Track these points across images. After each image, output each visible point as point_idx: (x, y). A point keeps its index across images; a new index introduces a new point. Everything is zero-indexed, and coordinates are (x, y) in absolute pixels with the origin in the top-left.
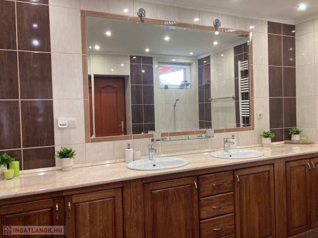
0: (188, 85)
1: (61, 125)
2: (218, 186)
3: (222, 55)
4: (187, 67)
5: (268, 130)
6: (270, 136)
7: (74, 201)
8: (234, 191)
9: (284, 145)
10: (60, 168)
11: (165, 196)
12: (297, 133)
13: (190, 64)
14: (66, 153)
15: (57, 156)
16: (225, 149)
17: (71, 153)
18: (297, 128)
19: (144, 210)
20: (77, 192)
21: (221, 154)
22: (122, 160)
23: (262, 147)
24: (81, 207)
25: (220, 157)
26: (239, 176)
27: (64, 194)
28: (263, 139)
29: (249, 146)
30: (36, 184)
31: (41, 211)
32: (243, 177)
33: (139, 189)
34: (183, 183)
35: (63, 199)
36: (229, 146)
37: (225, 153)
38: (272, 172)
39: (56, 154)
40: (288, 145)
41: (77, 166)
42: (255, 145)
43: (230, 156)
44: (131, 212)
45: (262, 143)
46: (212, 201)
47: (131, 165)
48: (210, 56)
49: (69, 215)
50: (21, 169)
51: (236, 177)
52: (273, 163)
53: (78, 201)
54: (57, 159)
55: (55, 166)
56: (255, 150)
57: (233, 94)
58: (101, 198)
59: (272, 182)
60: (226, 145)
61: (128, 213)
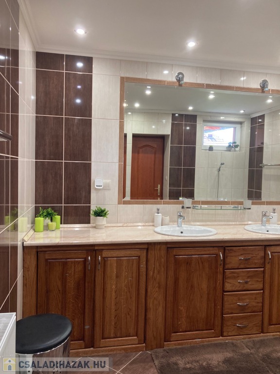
0: (237, 146)
1: (97, 186)
2: (246, 260)
3: (279, 114)
4: (238, 126)
7: (104, 256)
8: (264, 268)
10: (94, 225)
11: (188, 262)
13: (241, 123)
14: (100, 213)
15: (92, 214)
16: (263, 223)
17: (104, 213)
19: (167, 273)
20: (106, 248)
21: (256, 228)
22: (151, 224)
24: (109, 262)
26: (271, 253)
27: (96, 248)
30: (74, 237)
31: (76, 260)
32: (276, 254)
33: (163, 252)
34: (208, 252)
35: (94, 252)
36: (267, 221)
37: (261, 228)
39: (92, 212)
41: (109, 225)
44: (154, 273)
46: (238, 274)
47: (159, 229)
48: (264, 114)
49: (99, 267)
50: (61, 223)
51: (267, 253)
53: (107, 256)
54: (92, 217)
55: (89, 223)
58: (128, 256)
60: (264, 219)
61: (151, 273)
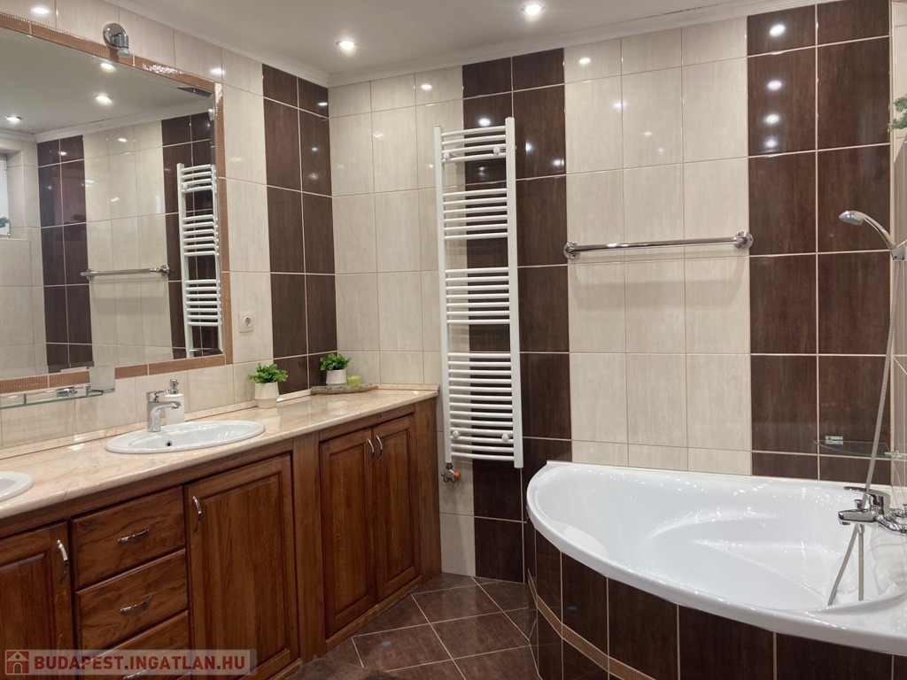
0: (2, 223)
2: (138, 539)
3: (122, 140)
5: (268, 362)
6: (275, 377)
8: (185, 546)
9: (309, 398)
12: (341, 365)
13: (6, 156)
16: (151, 424)
18: (339, 352)
21: (138, 442)
23: (254, 411)
25: (136, 450)
26: (201, 499)
28: (258, 386)
29: (221, 410)
32: (211, 499)
36: (163, 416)
37: (151, 438)
38: (287, 473)
40: (320, 399)
42: (237, 407)
43: (169, 444)
45: (256, 397)
46: (118, 589)
48: (81, 137)
51: (190, 504)
52: (289, 448)
56: (237, 418)
57: (161, 261)
59: (288, 500)
60: (155, 412)
